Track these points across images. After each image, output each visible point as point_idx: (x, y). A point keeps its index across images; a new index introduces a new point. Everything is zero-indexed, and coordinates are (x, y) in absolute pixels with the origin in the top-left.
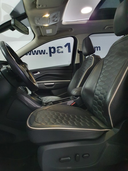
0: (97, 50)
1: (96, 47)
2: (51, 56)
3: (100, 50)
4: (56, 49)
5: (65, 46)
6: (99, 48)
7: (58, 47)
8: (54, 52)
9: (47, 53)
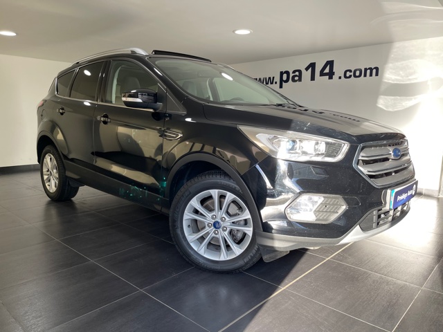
0: (371, 75)
1: (369, 69)
2: (281, 87)
3: (377, 75)
4: (291, 75)
5: (307, 69)
6: (374, 71)
8: (287, 81)
9: (276, 83)
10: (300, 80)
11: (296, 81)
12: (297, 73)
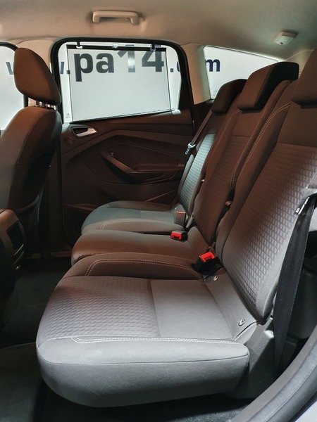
0: (211, 70)
1: (209, 61)
2: (79, 79)
3: (218, 70)
4: (95, 62)
6: (215, 64)
7: (100, 57)
8: (89, 70)
9: (69, 72)
10: (111, 70)
11: (104, 71)
12: (105, 59)
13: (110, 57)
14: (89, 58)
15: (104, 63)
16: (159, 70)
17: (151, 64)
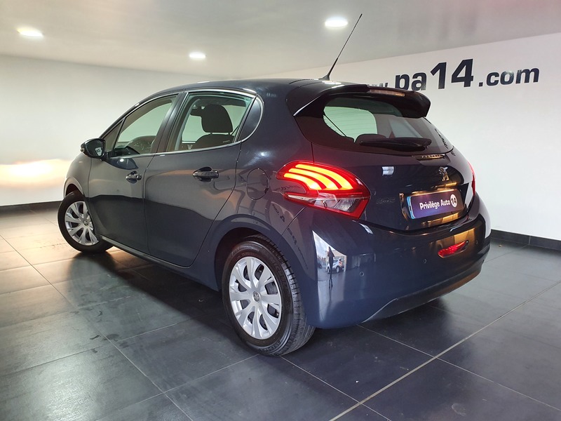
0: (527, 80)
1: (524, 71)
3: (536, 80)
4: (411, 80)
5: (433, 72)
6: (532, 74)
7: (415, 76)
10: (423, 87)
13: (424, 76)
14: (406, 77)
15: (419, 82)
16: (467, 84)
17: (461, 80)
